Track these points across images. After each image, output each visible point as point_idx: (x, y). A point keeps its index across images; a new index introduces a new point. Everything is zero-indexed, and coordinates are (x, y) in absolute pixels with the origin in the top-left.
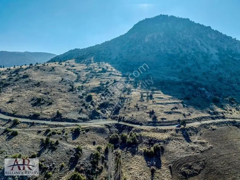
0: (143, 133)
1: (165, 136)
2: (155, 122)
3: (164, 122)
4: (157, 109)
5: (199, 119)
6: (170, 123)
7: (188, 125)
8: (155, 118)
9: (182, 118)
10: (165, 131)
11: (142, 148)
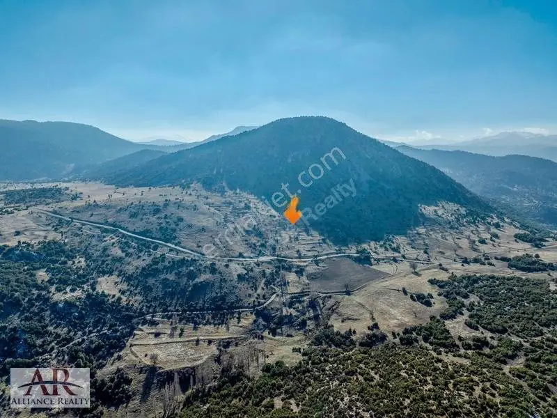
0: (294, 263)
1: (305, 264)
2: (300, 257)
3: (306, 257)
4: (301, 249)
5: (327, 255)
6: (309, 257)
7: (318, 258)
8: (300, 254)
9: (316, 254)
10: (305, 262)
11: (294, 270)
